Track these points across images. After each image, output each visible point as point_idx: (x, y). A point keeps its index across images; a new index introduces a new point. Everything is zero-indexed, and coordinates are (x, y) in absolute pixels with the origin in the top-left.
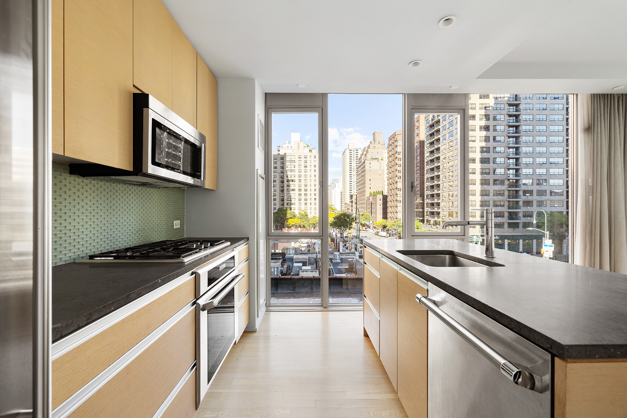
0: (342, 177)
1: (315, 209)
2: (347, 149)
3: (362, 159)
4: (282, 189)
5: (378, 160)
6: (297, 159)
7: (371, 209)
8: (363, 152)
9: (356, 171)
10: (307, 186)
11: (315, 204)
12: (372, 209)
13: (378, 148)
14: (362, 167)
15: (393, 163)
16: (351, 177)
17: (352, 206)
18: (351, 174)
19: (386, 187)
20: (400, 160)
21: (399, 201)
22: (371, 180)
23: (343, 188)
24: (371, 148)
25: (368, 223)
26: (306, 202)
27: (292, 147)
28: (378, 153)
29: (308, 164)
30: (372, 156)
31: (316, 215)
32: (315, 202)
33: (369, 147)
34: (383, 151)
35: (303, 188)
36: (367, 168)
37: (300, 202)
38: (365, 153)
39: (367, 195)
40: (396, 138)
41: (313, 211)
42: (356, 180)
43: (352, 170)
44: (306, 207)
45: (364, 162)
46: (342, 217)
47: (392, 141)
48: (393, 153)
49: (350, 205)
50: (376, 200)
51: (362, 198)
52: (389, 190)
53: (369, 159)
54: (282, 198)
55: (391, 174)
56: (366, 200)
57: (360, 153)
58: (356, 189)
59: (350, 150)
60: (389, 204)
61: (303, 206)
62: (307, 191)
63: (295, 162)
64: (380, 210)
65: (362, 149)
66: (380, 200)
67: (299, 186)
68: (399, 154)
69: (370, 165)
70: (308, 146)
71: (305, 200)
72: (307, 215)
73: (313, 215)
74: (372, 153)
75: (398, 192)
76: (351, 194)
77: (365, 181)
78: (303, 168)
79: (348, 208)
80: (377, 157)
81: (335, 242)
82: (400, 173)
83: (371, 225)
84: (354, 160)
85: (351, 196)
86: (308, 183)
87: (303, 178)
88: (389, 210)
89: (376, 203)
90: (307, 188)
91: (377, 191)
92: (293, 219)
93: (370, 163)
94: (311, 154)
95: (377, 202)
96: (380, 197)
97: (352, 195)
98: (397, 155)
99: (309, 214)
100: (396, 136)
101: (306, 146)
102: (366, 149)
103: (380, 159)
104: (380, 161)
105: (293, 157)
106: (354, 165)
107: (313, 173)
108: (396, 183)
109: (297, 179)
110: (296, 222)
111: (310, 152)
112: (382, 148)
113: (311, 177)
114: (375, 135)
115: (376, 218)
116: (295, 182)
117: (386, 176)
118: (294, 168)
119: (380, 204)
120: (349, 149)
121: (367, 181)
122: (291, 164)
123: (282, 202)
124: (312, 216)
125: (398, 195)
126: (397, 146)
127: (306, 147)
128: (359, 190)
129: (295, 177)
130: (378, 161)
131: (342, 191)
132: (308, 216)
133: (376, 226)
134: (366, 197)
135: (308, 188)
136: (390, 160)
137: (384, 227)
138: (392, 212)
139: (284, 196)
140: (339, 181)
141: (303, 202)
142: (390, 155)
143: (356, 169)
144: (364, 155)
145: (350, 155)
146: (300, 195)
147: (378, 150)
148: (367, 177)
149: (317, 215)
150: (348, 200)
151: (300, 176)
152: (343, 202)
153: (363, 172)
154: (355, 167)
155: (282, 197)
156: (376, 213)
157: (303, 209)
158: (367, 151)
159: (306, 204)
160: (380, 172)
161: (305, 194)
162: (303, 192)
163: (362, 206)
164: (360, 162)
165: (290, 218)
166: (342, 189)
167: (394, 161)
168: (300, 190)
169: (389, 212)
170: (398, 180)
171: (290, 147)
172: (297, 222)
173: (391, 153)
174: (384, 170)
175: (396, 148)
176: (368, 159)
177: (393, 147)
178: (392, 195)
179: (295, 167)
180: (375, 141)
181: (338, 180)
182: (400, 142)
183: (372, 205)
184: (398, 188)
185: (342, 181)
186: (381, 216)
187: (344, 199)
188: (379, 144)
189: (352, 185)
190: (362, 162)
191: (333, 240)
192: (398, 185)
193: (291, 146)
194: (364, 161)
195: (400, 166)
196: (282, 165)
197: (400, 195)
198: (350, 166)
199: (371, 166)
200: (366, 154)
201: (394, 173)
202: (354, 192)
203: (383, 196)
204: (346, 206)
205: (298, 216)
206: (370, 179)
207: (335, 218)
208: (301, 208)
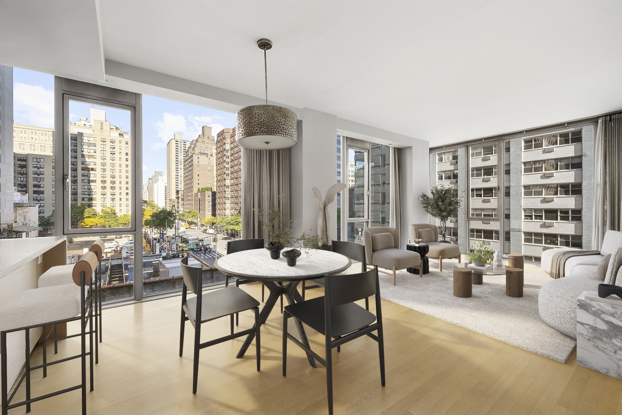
0: (167, 170)
1: (127, 206)
2: (173, 139)
3: (190, 152)
4: (74, 179)
5: (207, 155)
6: (99, 143)
7: (199, 206)
8: (191, 145)
9: (183, 165)
10: (115, 177)
11: (127, 200)
12: (201, 206)
13: (207, 143)
14: (189, 161)
15: (221, 160)
16: (177, 170)
17: (179, 203)
18: (177, 167)
19: (215, 184)
20: (228, 157)
21: (227, 198)
22: (200, 176)
23: (168, 182)
24: (200, 142)
25: (195, 221)
26: (113, 197)
27: (91, 126)
28: (207, 148)
29: (117, 151)
30: (201, 150)
31: (128, 213)
32: (127, 197)
33: (197, 141)
34: (213, 147)
35: (108, 179)
36: (195, 162)
37: (104, 197)
38: (193, 146)
39: (195, 191)
40: (224, 136)
41: (124, 208)
42: (183, 175)
43: (179, 164)
44: (113, 203)
45: (192, 156)
46: (162, 214)
47: (220, 138)
48: (221, 150)
49: (176, 201)
50: (205, 197)
51: (189, 194)
52: (218, 187)
53: (198, 154)
54: (74, 191)
55: (219, 171)
56: (194, 196)
57: (188, 145)
58: (183, 184)
59: (176, 141)
60: (218, 201)
61: (109, 203)
62: (115, 183)
63: (95, 146)
64: (209, 207)
65: (190, 142)
66: (209, 197)
67: (101, 177)
68: (227, 152)
69: (198, 160)
70: (117, 128)
71: (111, 194)
72: (114, 214)
73: (124, 212)
74: (201, 147)
75: (226, 189)
76: (177, 189)
77: (193, 176)
78: (108, 155)
79: (174, 204)
80: (207, 152)
81: (151, 244)
82: (228, 171)
83: (199, 223)
84: (181, 152)
85: (177, 192)
86: (117, 174)
87: (108, 168)
88: (218, 206)
89: (204, 200)
90: (114, 179)
91: (206, 188)
92: (92, 219)
93: (198, 157)
94: (121, 139)
95: (206, 198)
96: (210, 193)
97: (179, 191)
98: (225, 153)
99: (117, 211)
100: (225, 133)
101: (115, 128)
102: (194, 143)
103: (209, 154)
104: (209, 157)
105: (92, 139)
106: (181, 157)
107: (124, 163)
108: (225, 180)
109: (98, 167)
110: (97, 223)
111: (121, 136)
112: (211, 143)
113: (120, 166)
114: (204, 129)
115: (204, 215)
116: (95, 172)
117: (215, 173)
118: (95, 154)
119: (209, 201)
120: (175, 139)
121: (195, 176)
122: (89, 148)
123: (74, 197)
124: (122, 215)
125: (227, 192)
126: (225, 144)
127: (114, 130)
128: (186, 185)
129: (95, 164)
130: (207, 157)
131: (166, 185)
132: (117, 215)
133: (205, 224)
134: (194, 194)
135: (117, 180)
136: (219, 157)
137: (213, 224)
138: (221, 209)
139: (77, 189)
140: (163, 174)
141: (109, 197)
142: (219, 151)
143: (183, 163)
144: (192, 149)
145: (177, 146)
146: (104, 188)
147: (207, 145)
148: (196, 172)
149: (130, 213)
150: (174, 196)
151: (104, 164)
152: (168, 198)
153: (190, 166)
154: (183, 160)
155: (74, 189)
156: (204, 210)
157: (109, 205)
158: (195, 145)
159: (113, 199)
160: (209, 168)
161: (111, 187)
162: (108, 185)
163: (189, 203)
164: (188, 155)
165: (87, 217)
166: (166, 183)
167: (222, 158)
168: (104, 182)
169: (218, 209)
170: (227, 177)
171: (89, 126)
172: (99, 223)
173: (219, 149)
174: (214, 166)
175: (224, 146)
176: (196, 153)
177: (221, 144)
178: (221, 192)
179: (95, 152)
180: (204, 135)
181: (162, 172)
182: (229, 140)
183: (201, 201)
184: (226, 185)
185: (166, 174)
186: (210, 213)
187: (170, 194)
188: (208, 139)
189: (179, 179)
190: (190, 155)
191: (149, 242)
192: (226, 182)
193: (90, 124)
194: (191, 154)
195: (228, 163)
196: (74, 148)
197: (229, 192)
198: (177, 158)
199: (200, 161)
200: (194, 148)
201: (222, 170)
202: (181, 187)
203: (212, 192)
204: (171, 202)
205: (100, 214)
206: (198, 175)
207: (152, 216)
208: (105, 205)
